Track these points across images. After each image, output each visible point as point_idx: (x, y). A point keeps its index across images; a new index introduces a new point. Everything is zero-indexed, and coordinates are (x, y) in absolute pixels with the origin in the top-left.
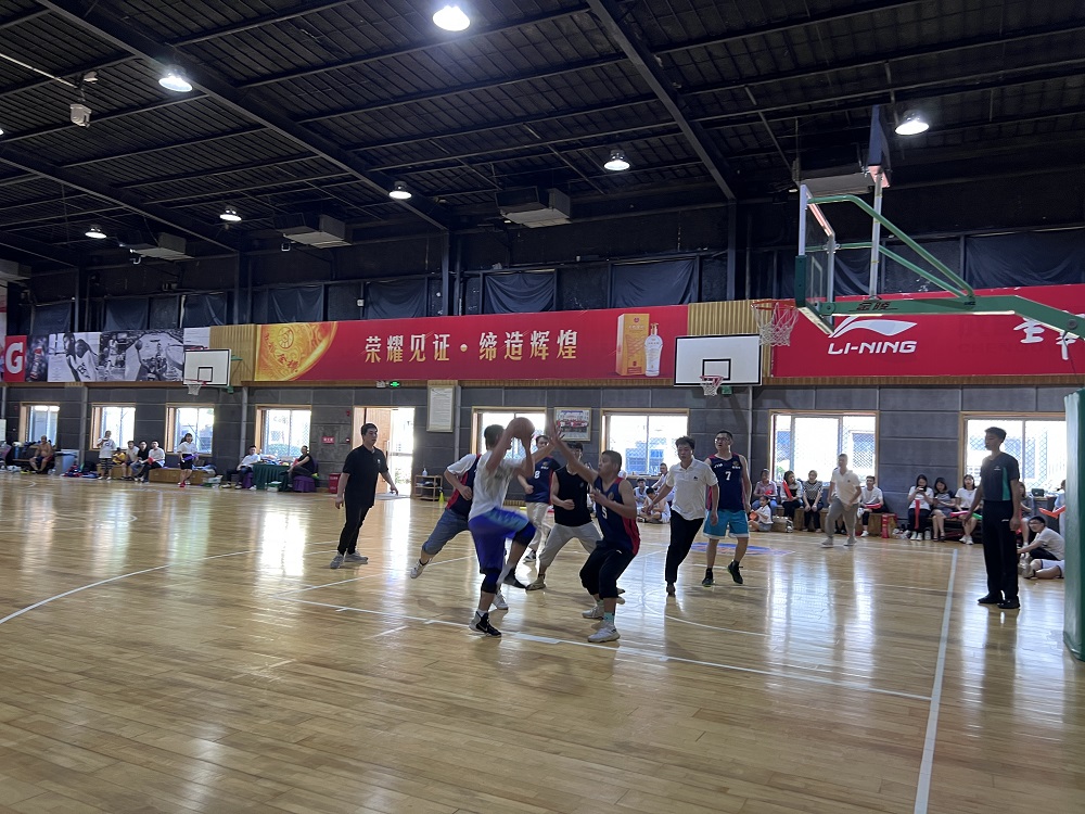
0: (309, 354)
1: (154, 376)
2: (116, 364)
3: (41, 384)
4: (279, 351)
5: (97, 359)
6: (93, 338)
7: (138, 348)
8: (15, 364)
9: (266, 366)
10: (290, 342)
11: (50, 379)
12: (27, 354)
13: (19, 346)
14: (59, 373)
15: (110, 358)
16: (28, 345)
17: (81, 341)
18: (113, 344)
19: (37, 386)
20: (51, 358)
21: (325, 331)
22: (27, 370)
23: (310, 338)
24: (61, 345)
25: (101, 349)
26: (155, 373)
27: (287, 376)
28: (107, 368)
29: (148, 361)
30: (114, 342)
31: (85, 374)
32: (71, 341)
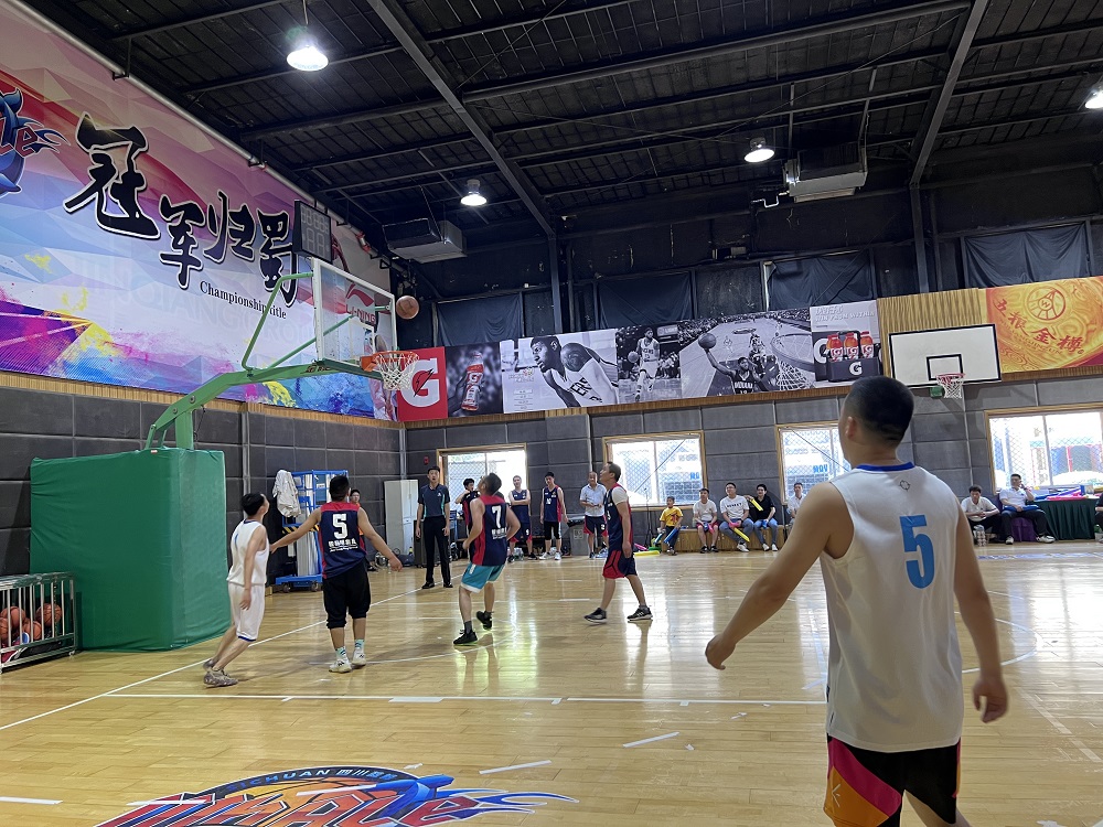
2: (660, 373)
4: (1033, 326)
5: (615, 371)
6: (603, 341)
7: (707, 346)
8: (422, 392)
9: (1008, 350)
12: (451, 374)
13: (428, 365)
14: (528, 398)
15: (643, 365)
16: (449, 361)
17: (572, 345)
18: (647, 345)
20: (507, 377)
24: (527, 355)
25: (621, 353)
26: (750, 380)
28: (640, 381)
29: (731, 363)
30: (650, 340)
31: (589, 394)
32: (550, 348)
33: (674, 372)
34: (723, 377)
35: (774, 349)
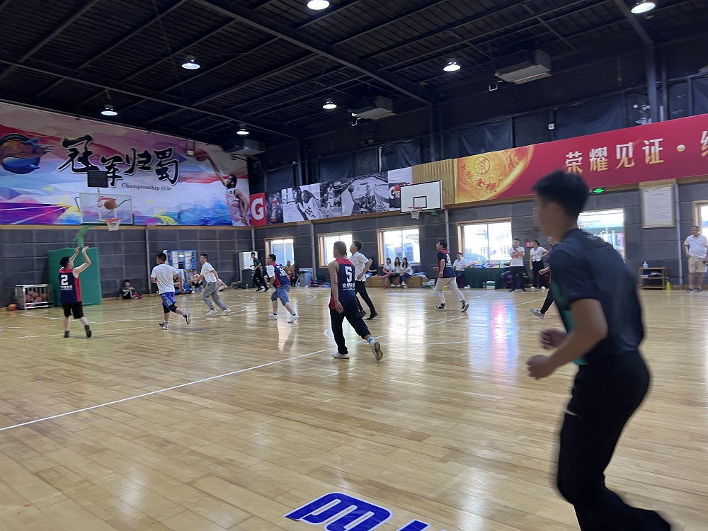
0: (506, 176)
1: (366, 210)
2: (335, 204)
3: (279, 225)
4: (476, 177)
5: (320, 203)
6: (315, 188)
7: (351, 191)
8: (258, 213)
9: (465, 190)
10: (487, 169)
11: (286, 220)
12: (267, 205)
13: (260, 201)
14: (291, 215)
15: (329, 201)
16: (266, 199)
17: (305, 191)
18: (330, 191)
19: (277, 226)
20: (284, 206)
21: (522, 155)
22: (268, 216)
23: (507, 163)
24: (290, 196)
25: (322, 195)
26: (366, 207)
27: (486, 196)
28: (328, 209)
29: (360, 199)
30: (331, 189)
31: (311, 214)
32: (298, 192)
33: (339, 204)
34: (357, 206)
35: (375, 193)
